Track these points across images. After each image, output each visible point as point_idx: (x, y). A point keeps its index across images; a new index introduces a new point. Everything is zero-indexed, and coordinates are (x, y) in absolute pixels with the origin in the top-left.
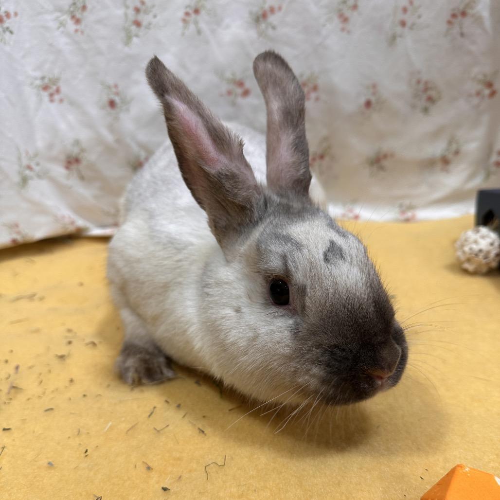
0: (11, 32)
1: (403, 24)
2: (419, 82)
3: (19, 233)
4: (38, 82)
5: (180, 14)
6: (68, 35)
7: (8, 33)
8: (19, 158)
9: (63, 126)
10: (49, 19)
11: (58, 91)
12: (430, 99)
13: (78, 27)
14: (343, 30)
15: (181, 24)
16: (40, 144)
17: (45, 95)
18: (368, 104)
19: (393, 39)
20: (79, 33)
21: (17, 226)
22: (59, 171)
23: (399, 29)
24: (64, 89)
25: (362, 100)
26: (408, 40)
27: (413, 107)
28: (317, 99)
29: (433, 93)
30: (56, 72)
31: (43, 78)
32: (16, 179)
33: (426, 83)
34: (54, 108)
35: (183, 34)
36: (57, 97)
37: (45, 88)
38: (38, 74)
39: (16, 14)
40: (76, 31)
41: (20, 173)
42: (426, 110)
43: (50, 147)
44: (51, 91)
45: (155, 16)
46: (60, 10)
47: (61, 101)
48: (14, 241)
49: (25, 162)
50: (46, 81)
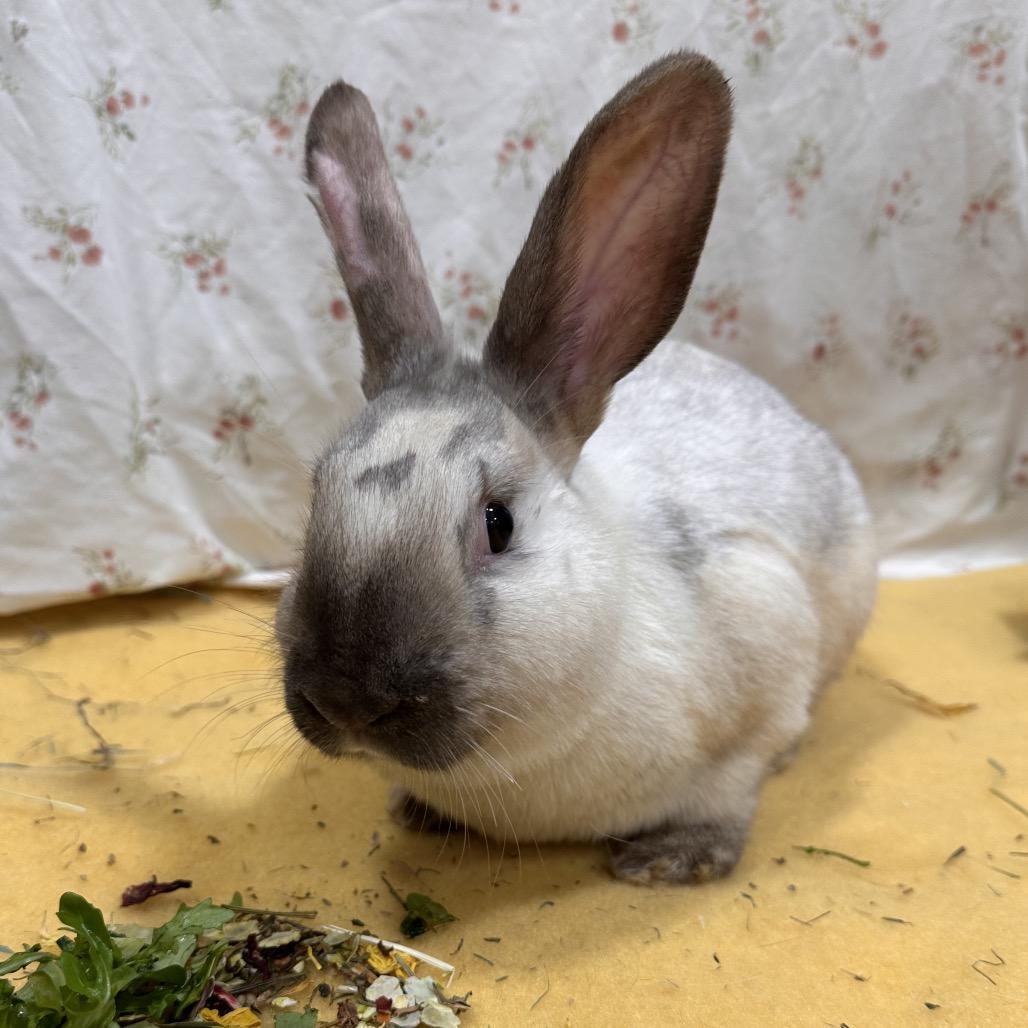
0: (131, 136)
1: (891, 212)
2: (904, 319)
3: (111, 570)
4: (177, 246)
5: (496, 144)
6: (259, 157)
7: (123, 138)
8: (134, 405)
9: (223, 345)
10: (220, 121)
11: (219, 269)
12: (920, 353)
13: (284, 144)
14: (792, 211)
15: (494, 164)
16: (168, 379)
17: (190, 275)
18: (820, 352)
19: (873, 238)
20: (284, 157)
21: (108, 554)
22: (200, 440)
23: (883, 221)
24: (233, 266)
25: (811, 345)
26: (895, 244)
27: (890, 363)
28: (734, 335)
29: (924, 341)
30: (221, 229)
31: (188, 239)
32: (125, 450)
33: (916, 322)
34: (207, 303)
35: (496, 184)
36: (215, 282)
37: (192, 259)
38: (180, 229)
39: (145, 100)
40: (278, 151)
41: (132, 437)
42: (910, 372)
43: (189, 386)
44: (203, 267)
45: (441, 142)
46: (249, 105)
47: (224, 290)
48: (97, 588)
49: (145, 415)
50: (196, 244)
